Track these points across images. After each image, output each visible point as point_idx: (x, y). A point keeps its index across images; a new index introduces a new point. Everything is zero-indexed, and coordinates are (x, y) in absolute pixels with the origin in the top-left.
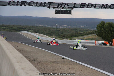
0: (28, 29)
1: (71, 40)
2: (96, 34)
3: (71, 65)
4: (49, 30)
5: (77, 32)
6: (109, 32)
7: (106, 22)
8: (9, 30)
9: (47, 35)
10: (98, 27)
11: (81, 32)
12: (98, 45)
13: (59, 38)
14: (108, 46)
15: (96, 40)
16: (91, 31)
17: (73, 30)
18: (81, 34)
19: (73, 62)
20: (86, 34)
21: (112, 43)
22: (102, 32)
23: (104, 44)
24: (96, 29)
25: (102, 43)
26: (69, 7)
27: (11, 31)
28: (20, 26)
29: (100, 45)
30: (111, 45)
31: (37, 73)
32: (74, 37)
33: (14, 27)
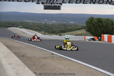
0: (17, 25)
1: (60, 35)
2: (85, 30)
3: (60, 60)
4: (38, 26)
5: (66, 27)
6: (98, 28)
7: (95, 17)
9: (36, 31)
10: (87, 23)
11: (70, 27)
12: (87, 41)
13: (48, 34)
14: (97, 41)
15: (85, 36)
16: (80, 27)
17: (62, 25)
18: (71, 29)
19: (62, 58)
20: (75, 30)
21: (101, 38)
22: (91, 28)
23: (93, 39)
24: (85, 25)
25: (91, 38)
26: (58, 2)
28: (9, 22)
29: (89, 40)
30: (100, 40)
31: (24, 67)
32: (64, 33)
33: (3, 23)
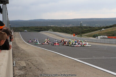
5: (82, 29)
27: (31, 32)
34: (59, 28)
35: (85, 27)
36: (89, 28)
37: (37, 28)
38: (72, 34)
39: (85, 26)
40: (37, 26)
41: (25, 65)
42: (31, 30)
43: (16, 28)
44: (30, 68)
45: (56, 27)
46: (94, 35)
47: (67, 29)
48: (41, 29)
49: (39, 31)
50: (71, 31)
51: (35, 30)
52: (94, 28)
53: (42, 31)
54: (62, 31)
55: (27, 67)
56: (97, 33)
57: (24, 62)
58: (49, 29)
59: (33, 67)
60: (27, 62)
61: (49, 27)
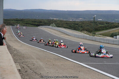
0: (44, 23)
4: (66, 23)
8: (23, 24)
33: (29, 21)
34: (65, 23)
35: (101, 23)
36: (106, 23)
37: (35, 22)
38: (81, 31)
39: (100, 21)
40: (35, 18)
41: (20, 68)
42: (27, 24)
43: (5, 20)
44: (26, 72)
45: (61, 21)
46: (112, 34)
47: (76, 24)
48: (39, 22)
49: (38, 25)
50: (82, 27)
51: (33, 24)
52: (112, 23)
53: (42, 25)
54: (68, 27)
55: (22, 70)
56: (117, 31)
57: (18, 65)
58: (51, 24)
59: (29, 70)
60: (22, 64)
61: (51, 20)
